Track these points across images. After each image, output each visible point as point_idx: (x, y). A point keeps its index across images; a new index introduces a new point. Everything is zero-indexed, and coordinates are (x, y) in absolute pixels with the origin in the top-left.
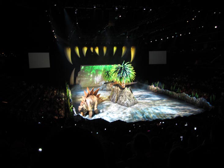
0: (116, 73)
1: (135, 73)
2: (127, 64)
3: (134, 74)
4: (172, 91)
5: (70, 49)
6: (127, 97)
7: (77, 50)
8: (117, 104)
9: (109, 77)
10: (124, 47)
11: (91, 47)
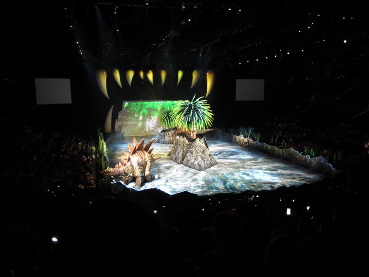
0: (181, 114)
1: (212, 114)
2: (200, 100)
3: (211, 116)
4: (272, 145)
5: (105, 73)
6: (198, 154)
7: (117, 75)
8: (182, 165)
9: (170, 121)
10: (195, 72)
11: (140, 71)
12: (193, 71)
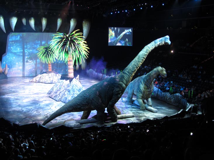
0: (59, 45)
1: (88, 48)
2: (76, 33)
3: (87, 50)
6: (75, 92)
7: (2, 21)
8: (61, 102)
9: (48, 56)
10: (72, 20)
11: (23, 18)
12: (70, 19)
